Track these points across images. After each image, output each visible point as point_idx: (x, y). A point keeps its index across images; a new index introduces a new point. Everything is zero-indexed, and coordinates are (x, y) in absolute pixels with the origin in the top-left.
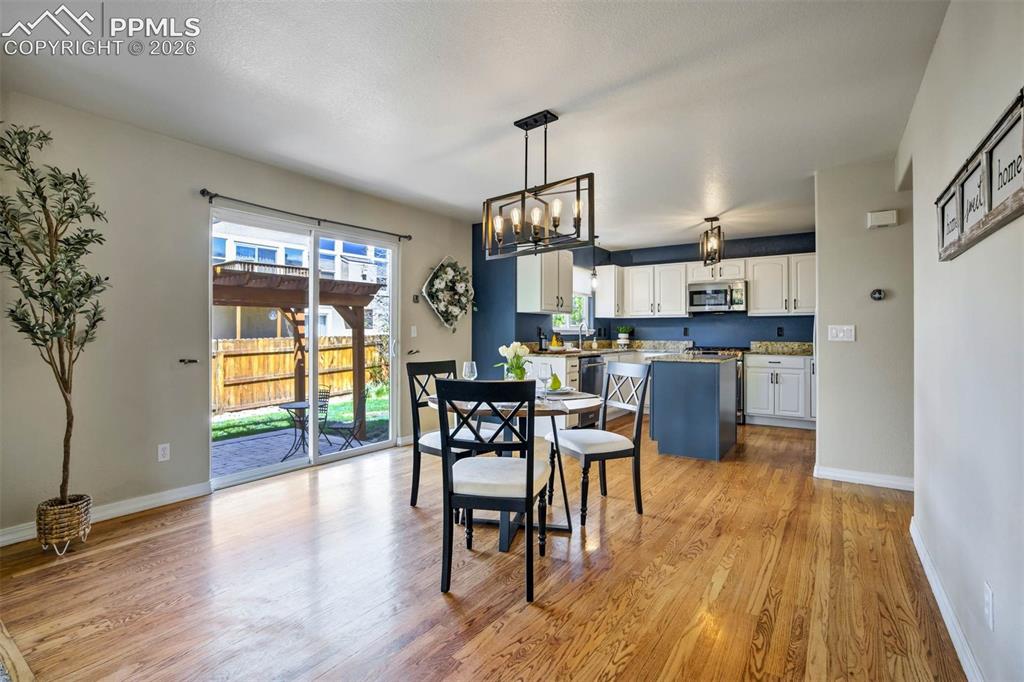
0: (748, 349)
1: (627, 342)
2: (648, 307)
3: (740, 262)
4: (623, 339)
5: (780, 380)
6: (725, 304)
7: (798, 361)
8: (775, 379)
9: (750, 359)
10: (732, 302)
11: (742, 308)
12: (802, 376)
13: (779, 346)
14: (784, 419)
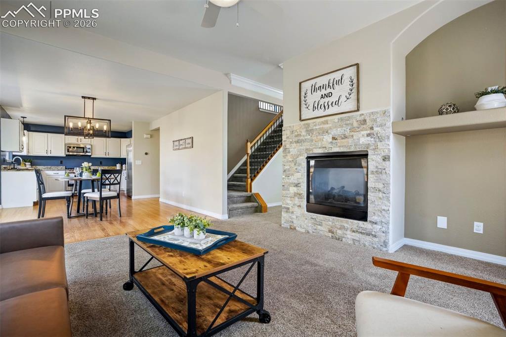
2: (45, 151)
6: (83, 152)
10: (87, 152)
11: (89, 154)
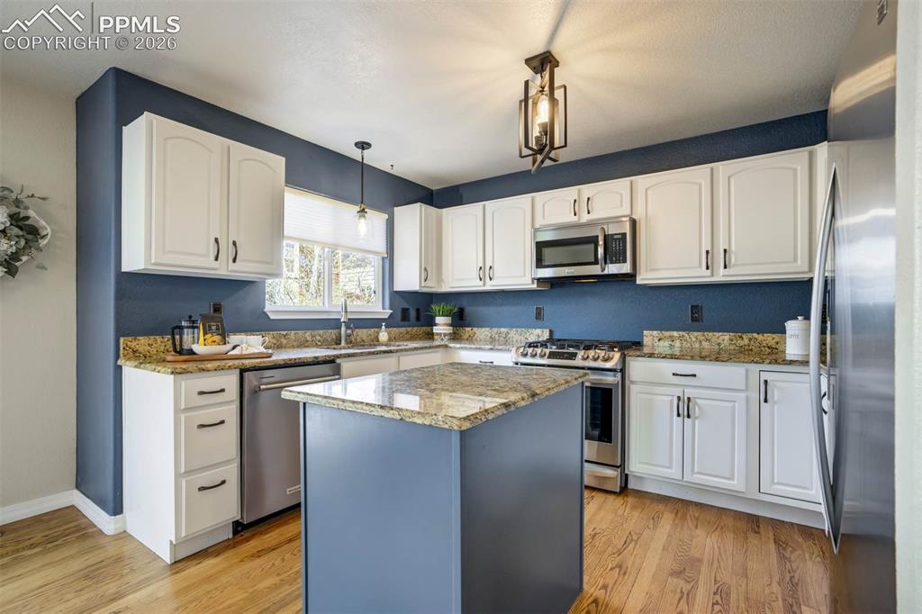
0: (638, 344)
1: (449, 330)
2: (475, 273)
3: (621, 185)
4: (442, 325)
5: (696, 411)
6: (596, 262)
7: (734, 373)
8: (685, 409)
9: (638, 368)
10: (606, 258)
11: (625, 268)
12: (740, 407)
13: (695, 339)
14: (702, 489)
